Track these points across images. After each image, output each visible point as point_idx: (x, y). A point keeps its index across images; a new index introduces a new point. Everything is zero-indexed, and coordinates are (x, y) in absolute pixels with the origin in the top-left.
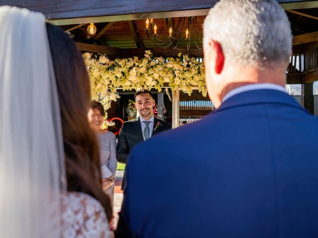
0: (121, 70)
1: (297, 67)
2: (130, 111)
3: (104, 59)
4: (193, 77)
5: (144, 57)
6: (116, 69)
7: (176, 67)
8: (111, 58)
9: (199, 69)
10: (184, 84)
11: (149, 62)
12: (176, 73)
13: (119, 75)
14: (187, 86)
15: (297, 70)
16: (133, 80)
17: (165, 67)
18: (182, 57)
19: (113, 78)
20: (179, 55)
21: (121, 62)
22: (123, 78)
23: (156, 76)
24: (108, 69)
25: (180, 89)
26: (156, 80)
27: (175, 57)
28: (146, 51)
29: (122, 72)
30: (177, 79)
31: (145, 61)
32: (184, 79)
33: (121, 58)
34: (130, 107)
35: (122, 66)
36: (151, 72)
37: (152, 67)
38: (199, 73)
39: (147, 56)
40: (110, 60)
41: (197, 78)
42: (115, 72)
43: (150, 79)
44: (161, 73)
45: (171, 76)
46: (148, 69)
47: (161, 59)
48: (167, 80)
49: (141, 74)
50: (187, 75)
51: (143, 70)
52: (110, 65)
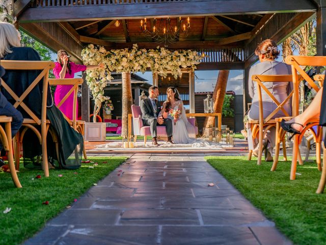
0: (116, 57)
1: (240, 58)
3: (103, 50)
4: (167, 63)
5: (133, 49)
6: (113, 57)
7: (156, 56)
8: (108, 49)
9: (172, 57)
10: (161, 69)
11: (136, 52)
12: (156, 60)
13: (114, 61)
14: (164, 70)
15: (239, 59)
16: (124, 65)
17: (147, 56)
18: (160, 49)
19: (109, 64)
20: (158, 47)
21: (116, 52)
22: (117, 63)
23: (141, 62)
24: (106, 57)
25: (158, 73)
26: (142, 66)
27: (155, 49)
28: (134, 45)
29: (116, 60)
30: (156, 64)
31: (133, 51)
32: (161, 65)
33: (116, 49)
35: (117, 55)
36: (138, 59)
37: (138, 56)
38: (172, 60)
39: (135, 48)
40: (107, 51)
41: (170, 63)
42: (111, 59)
43: (137, 64)
44: (145, 61)
45: (152, 62)
46: (135, 57)
47: (144, 50)
48: (149, 66)
49: (131, 61)
50: (164, 61)
51: (132, 58)
52: (107, 54)
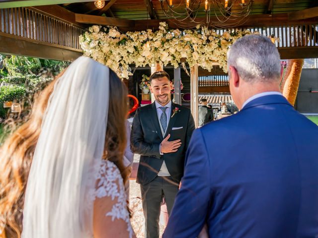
0: (133, 44)
2: (144, 87)
3: (114, 33)
4: (213, 52)
5: (158, 30)
6: (128, 43)
7: (194, 40)
8: (122, 31)
9: (219, 42)
10: (204, 60)
11: (164, 35)
12: (195, 47)
13: (131, 50)
14: (207, 61)
16: (146, 56)
17: (182, 41)
18: (200, 29)
19: (124, 54)
20: (198, 27)
21: (133, 36)
22: (135, 53)
23: (172, 51)
24: (119, 44)
25: (199, 65)
26: (173, 55)
27: (193, 29)
28: (161, 23)
29: (134, 47)
30: (195, 54)
31: (160, 35)
32: (203, 54)
33: (133, 31)
34: (144, 83)
35: (134, 40)
36: (166, 46)
37: (168, 41)
38: (220, 46)
39: (162, 28)
40: (121, 34)
41: (217, 52)
42: (126, 47)
43: (165, 54)
44: (178, 48)
45: (189, 51)
46: (163, 43)
47: (177, 32)
48: (184, 55)
49: (156, 49)
50: (207, 49)
51: (157, 44)
52: (121, 39)
